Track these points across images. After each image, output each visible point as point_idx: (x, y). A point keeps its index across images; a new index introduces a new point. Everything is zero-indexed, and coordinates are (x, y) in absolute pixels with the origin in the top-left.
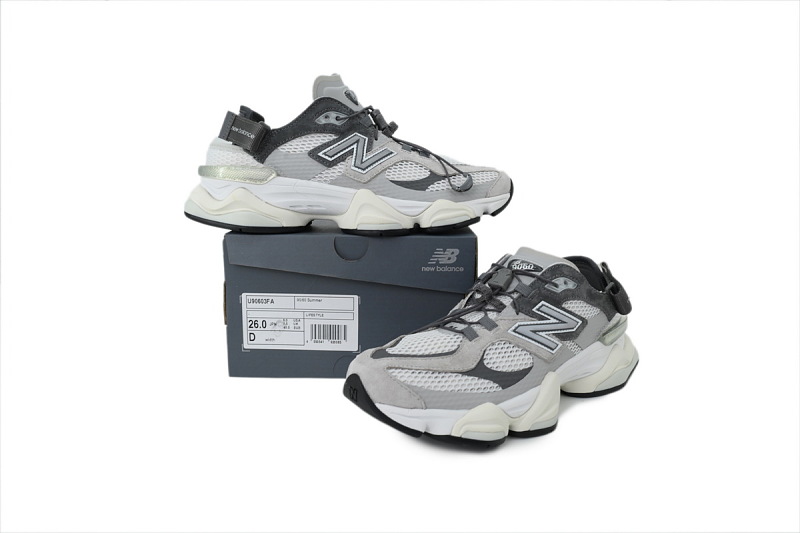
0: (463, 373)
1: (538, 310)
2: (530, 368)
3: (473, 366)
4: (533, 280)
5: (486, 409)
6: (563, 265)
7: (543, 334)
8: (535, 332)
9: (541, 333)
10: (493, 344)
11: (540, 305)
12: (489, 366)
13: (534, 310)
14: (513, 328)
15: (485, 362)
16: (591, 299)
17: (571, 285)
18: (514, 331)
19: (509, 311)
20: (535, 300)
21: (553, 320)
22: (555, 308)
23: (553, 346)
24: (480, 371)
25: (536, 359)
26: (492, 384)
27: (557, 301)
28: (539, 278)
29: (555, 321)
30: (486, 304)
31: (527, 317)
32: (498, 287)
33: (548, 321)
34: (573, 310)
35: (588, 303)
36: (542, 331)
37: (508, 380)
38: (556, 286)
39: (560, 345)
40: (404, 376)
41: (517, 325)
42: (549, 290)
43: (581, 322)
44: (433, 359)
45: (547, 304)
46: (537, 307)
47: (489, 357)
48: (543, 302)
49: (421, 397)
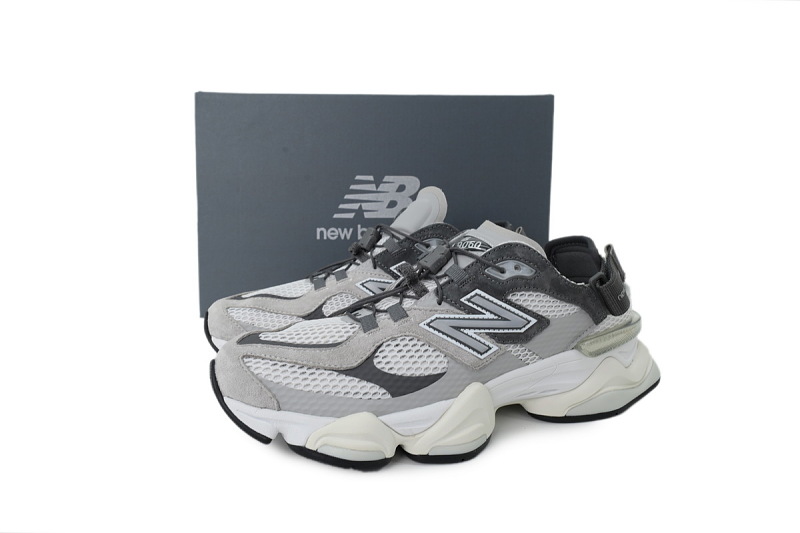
0: (341, 372)
1: (469, 300)
2: (440, 376)
3: (355, 365)
4: (471, 261)
5: (363, 419)
6: (517, 244)
7: (471, 332)
8: (458, 328)
9: (466, 331)
10: (395, 339)
11: (473, 294)
12: (379, 366)
13: (462, 300)
14: (428, 321)
15: (375, 361)
16: (560, 292)
17: (526, 271)
18: (428, 325)
19: (430, 299)
20: (467, 287)
21: (488, 315)
22: (496, 301)
23: (482, 348)
24: (365, 370)
25: (452, 364)
26: (377, 388)
27: (501, 291)
28: (478, 260)
29: (492, 316)
30: (408, 289)
31: (452, 308)
32: (427, 269)
33: (481, 316)
34: (524, 305)
35: (552, 295)
36: (470, 328)
37: (402, 387)
38: (503, 271)
39: (495, 348)
40: (261, 368)
41: (433, 318)
42: (488, 276)
43: (534, 321)
44: (308, 350)
45: (483, 294)
46: (468, 296)
47: (382, 355)
48: (478, 291)
49: (274, 396)
